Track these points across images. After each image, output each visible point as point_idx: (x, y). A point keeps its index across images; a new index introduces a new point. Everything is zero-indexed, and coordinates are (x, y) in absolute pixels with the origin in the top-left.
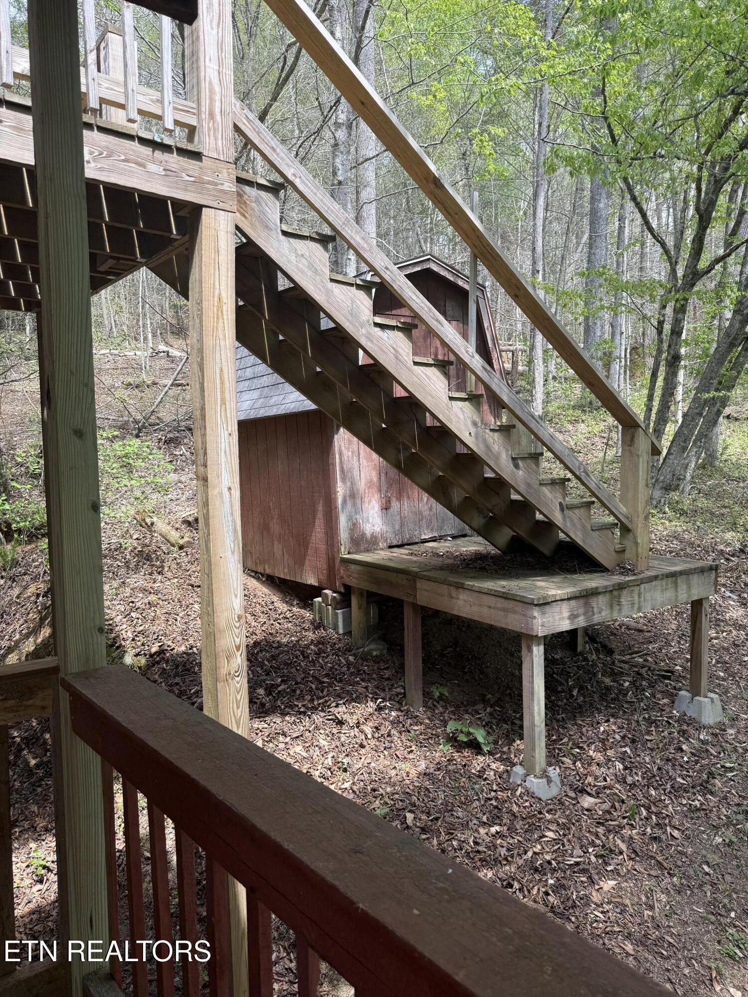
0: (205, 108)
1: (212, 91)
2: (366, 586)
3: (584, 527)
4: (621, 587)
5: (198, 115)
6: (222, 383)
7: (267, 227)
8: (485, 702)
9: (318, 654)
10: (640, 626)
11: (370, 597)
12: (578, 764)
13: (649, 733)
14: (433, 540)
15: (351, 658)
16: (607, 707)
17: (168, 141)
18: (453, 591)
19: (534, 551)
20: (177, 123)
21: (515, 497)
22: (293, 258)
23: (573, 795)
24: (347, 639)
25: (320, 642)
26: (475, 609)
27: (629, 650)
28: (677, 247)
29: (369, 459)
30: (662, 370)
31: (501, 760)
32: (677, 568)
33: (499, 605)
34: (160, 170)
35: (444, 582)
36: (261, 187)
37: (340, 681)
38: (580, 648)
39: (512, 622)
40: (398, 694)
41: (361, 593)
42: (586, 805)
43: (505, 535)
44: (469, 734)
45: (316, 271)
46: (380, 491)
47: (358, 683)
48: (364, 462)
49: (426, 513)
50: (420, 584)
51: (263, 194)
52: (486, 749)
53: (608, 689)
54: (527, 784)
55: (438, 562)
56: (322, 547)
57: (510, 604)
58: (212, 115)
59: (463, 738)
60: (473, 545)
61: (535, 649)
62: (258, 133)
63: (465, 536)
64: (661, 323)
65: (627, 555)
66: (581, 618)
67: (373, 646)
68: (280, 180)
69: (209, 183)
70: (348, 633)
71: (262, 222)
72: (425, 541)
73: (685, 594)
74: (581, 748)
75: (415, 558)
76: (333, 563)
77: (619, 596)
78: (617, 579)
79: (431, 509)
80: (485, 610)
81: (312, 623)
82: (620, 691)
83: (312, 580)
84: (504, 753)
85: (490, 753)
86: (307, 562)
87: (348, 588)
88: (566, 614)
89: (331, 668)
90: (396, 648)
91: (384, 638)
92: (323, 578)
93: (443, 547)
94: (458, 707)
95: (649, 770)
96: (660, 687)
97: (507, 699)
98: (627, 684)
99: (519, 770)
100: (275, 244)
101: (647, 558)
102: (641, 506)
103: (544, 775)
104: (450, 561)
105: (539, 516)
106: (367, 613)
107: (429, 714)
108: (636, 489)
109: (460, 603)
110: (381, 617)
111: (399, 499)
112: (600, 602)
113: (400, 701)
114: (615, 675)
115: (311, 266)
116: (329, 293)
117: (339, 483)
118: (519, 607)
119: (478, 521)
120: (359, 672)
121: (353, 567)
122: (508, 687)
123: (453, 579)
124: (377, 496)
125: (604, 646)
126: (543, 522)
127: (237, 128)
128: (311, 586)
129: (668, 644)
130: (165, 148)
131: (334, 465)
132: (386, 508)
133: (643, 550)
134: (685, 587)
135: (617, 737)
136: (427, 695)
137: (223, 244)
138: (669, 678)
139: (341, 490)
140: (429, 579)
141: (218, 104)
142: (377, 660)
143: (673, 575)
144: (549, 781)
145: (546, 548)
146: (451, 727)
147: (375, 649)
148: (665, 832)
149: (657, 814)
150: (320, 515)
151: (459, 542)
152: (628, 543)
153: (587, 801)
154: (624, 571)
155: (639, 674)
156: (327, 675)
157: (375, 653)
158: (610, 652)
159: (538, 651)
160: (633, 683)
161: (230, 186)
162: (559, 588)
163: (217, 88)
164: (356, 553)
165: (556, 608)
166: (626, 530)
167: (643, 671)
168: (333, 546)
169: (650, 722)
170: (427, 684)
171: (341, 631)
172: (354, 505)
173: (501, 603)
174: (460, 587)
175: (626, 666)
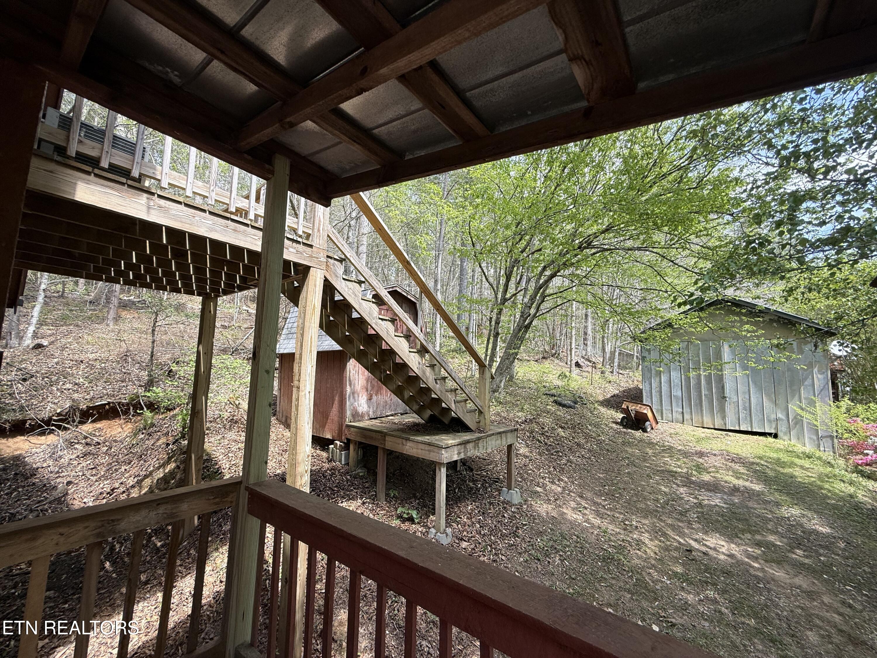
0: (316, 227)
1: (320, 221)
2: (359, 439)
3: (463, 411)
4: (479, 439)
5: (313, 230)
6: (311, 343)
7: (336, 276)
8: (415, 497)
9: (331, 475)
10: (484, 457)
11: (360, 445)
12: (459, 526)
13: (490, 509)
14: (392, 415)
15: (348, 477)
16: (471, 497)
17: (299, 239)
18: (404, 441)
19: (441, 422)
20: (303, 232)
21: (434, 396)
22: (346, 289)
23: (457, 542)
24: (347, 467)
25: (333, 469)
26: (415, 450)
27: (480, 469)
28: (498, 287)
29: (363, 374)
30: (492, 338)
31: (423, 526)
32: (502, 430)
33: (426, 448)
34: (295, 251)
35: (400, 437)
36: (335, 259)
37: (343, 489)
38: (458, 469)
39: (432, 457)
40: (372, 495)
41: (355, 442)
42: (464, 547)
43: (428, 413)
44: (408, 514)
45: (356, 295)
46: (367, 390)
47: (352, 490)
48: (361, 376)
49: (389, 402)
50: (387, 438)
51: (336, 262)
52: (416, 521)
53: (472, 488)
54: (437, 537)
55: (395, 427)
56: (336, 419)
57: (431, 448)
58: (319, 230)
59: (405, 516)
60: (412, 418)
61: (442, 469)
62: (337, 238)
63: (407, 413)
64: (491, 318)
65: (481, 424)
66: (462, 454)
67: (360, 471)
68: (343, 257)
69: (315, 257)
70: (347, 464)
71: (334, 273)
72: (387, 416)
73: (505, 442)
74: (461, 518)
75: (384, 425)
76: (341, 427)
77: (478, 443)
78: (477, 435)
79: (391, 400)
80: (420, 451)
81: (328, 459)
82: (477, 489)
83: (329, 436)
84: (425, 522)
85: (419, 523)
86: (327, 426)
87: (349, 440)
88: (456, 452)
89: (338, 483)
90: (372, 472)
91: (365, 466)
92: (335, 435)
93: (396, 419)
94: (402, 501)
95: (491, 527)
96: (494, 486)
97: (426, 495)
98: (479, 486)
99: (433, 530)
100: (339, 283)
101: (489, 425)
102: (487, 402)
103: (445, 532)
104: (402, 427)
105: (444, 405)
106: (357, 454)
107: (388, 505)
108: (485, 394)
109: (407, 447)
110: (364, 455)
111: (376, 395)
112: (470, 446)
113: (374, 498)
114: (474, 481)
115: (354, 293)
116: (360, 304)
117: (348, 387)
118: (436, 449)
119: (416, 407)
120: (352, 485)
121: (352, 429)
122: (426, 490)
123: (404, 436)
124: (365, 393)
125: (469, 467)
126: (445, 408)
127: (328, 236)
128: (328, 439)
129: (497, 466)
130: (298, 242)
131: (346, 377)
132: (370, 399)
133: (488, 422)
134: (505, 438)
135: (476, 512)
136: (387, 495)
137: (318, 283)
138: (497, 482)
139: (348, 389)
140: (392, 436)
141: (322, 226)
142: (362, 478)
143: (500, 433)
144: (447, 535)
145: (446, 421)
146: (399, 510)
147: (361, 472)
148: (499, 558)
149: (495, 549)
150: (336, 402)
151: (404, 416)
152: (482, 418)
153: (464, 544)
154: (480, 432)
155: (484, 480)
156: (336, 486)
157: (361, 474)
158: (472, 470)
159: (444, 470)
160: (482, 485)
161: (324, 259)
162: (453, 440)
163: (322, 220)
164: (354, 422)
165: (452, 449)
166: (480, 412)
167: (486, 479)
168: (342, 418)
169: (491, 503)
170: (388, 489)
171: (343, 463)
172: (354, 397)
173: (427, 447)
174: (408, 439)
175: (479, 477)
